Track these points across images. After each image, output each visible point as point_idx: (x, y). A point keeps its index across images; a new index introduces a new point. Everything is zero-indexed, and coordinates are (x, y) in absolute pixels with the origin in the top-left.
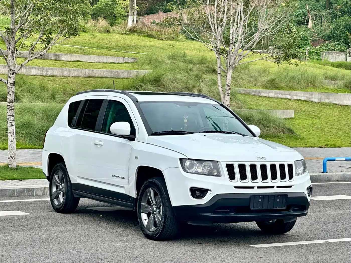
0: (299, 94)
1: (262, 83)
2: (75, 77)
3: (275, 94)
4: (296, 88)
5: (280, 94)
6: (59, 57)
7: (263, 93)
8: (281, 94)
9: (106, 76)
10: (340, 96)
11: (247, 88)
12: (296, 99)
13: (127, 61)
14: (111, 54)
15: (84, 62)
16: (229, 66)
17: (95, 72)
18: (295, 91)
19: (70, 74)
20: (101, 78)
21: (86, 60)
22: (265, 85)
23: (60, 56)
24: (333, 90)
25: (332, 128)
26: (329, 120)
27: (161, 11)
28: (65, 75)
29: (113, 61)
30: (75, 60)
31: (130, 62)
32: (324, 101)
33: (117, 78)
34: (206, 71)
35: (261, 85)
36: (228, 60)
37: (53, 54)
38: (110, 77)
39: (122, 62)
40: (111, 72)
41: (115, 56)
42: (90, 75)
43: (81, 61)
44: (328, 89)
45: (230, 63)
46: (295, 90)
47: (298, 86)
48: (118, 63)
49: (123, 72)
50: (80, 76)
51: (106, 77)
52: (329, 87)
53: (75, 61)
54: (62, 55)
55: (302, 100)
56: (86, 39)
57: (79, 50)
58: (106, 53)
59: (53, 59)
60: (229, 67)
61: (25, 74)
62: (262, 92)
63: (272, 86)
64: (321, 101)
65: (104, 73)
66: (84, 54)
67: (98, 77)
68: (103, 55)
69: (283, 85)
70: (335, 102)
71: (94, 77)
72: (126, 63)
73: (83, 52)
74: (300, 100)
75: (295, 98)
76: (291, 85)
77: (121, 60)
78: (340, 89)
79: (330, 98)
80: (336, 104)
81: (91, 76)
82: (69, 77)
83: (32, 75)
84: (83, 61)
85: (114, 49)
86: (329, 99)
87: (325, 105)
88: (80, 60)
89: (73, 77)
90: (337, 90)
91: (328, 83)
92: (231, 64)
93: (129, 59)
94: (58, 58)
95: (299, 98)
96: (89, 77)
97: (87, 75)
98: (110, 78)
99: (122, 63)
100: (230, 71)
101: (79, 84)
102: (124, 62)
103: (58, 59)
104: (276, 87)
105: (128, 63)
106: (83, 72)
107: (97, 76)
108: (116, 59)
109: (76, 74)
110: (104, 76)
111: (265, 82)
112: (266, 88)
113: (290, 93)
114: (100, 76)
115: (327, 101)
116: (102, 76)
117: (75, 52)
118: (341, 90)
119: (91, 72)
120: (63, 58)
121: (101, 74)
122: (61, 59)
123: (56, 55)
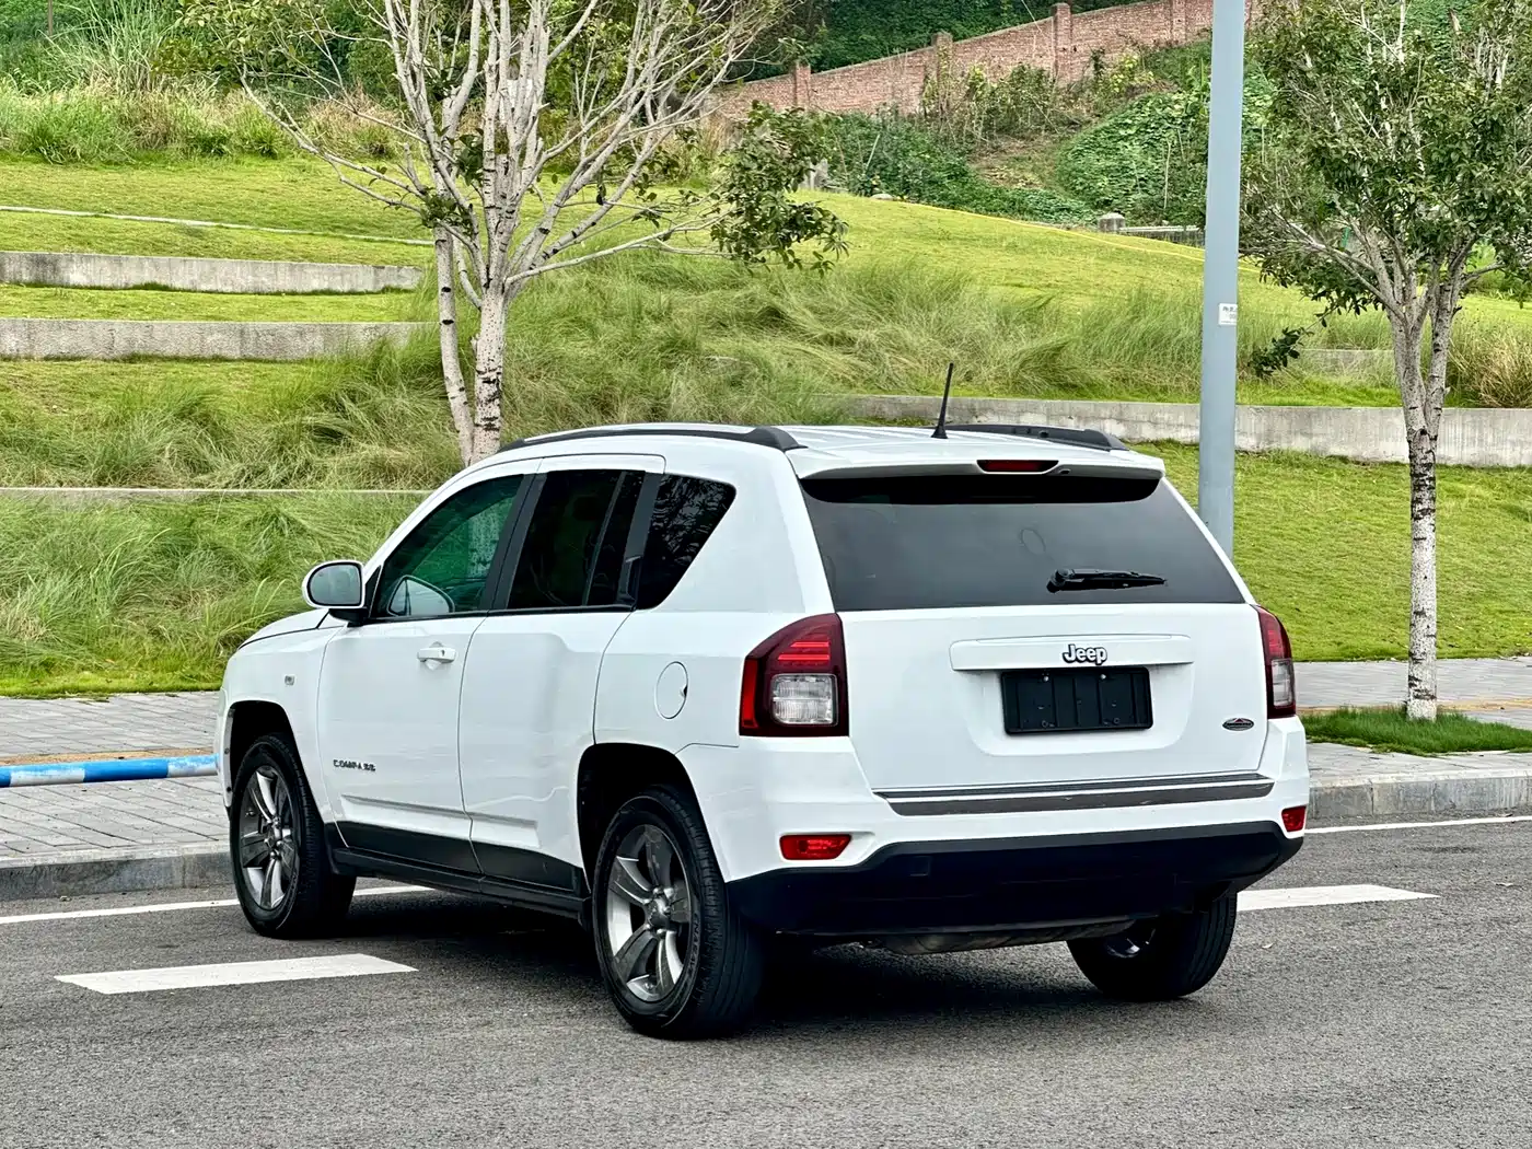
0: (1166, 416)
1: (998, 370)
2: (58, 359)
3: (1049, 416)
4: (1164, 390)
5: (1075, 419)
6: (55, 270)
7: (989, 414)
8: (1080, 418)
9: (217, 351)
10: (1365, 418)
11: (927, 393)
12: (1153, 438)
13: (394, 284)
14: (335, 252)
15: (184, 291)
16: (484, 282)
17: (158, 335)
18: (1159, 400)
19: (32, 347)
20: (193, 360)
21: (192, 282)
22: (1015, 375)
23: (63, 264)
24: (1348, 394)
25: (1279, 569)
26: (1277, 535)
27: (804, 64)
28: (8, 352)
29: (325, 286)
30: (135, 281)
31: (406, 285)
32: (1284, 446)
33: (274, 362)
34: (738, 316)
35: (996, 378)
36: (480, 256)
37: (25, 256)
38: (236, 354)
39: (370, 289)
40: (242, 332)
41: (349, 261)
42: (136, 350)
43: (165, 288)
44: (1325, 389)
45: (488, 269)
46: (1161, 395)
47: (1177, 379)
48: (352, 293)
49: (301, 333)
50: (83, 354)
51: (218, 359)
52: (1330, 380)
53: (136, 287)
54: (71, 260)
55: (1182, 441)
56: (260, 187)
57: (180, 237)
58: (311, 249)
59: (26, 277)
60: (487, 286)
62: (985, 410)
63: (1049, 380)
64: (1274, 446)
65: (209, 339)
66: (197, 255)
67: (177, 359)
68: (292, 258)
69: (1098, 374)
70: (1336, 450)
71: (157, 357)
72: (385, 290)
73: (196, 245)
74: (1170, 441)
75: (1148, 433)
76: (1143, 374)
77: (364, 279)
78: (1383, 390)
79: (1315, 430)
80: (1344, 459)
81: (142, 352)
82: (29, 358)
84: (178, 285)
85: (384, 229)
86: (1310, 435)
87: (1285, 461)
88: (163, 282)
89: (47, 359)
90: (1369, 394)
91: (1335, 362)
92: (492, 272)
93: (403, 272)
94: (49, 273)
95: (1164, 435)
96: (132, 358)
97: (121, 347)
98: (240, 360)
99: (372, 293)
100: (492, 306)
101: (61, 390)
102: (382, 285)
103: (49, 277)
104: (1067, 385)
105: (398, 290)
106: (101, 333)
107: (170, 352)
108: (342, 275)
109: (64, 342)
110: (207, 354)
111: (1017, 363)
112: (1018, 387)
113: (1121, 413)
114: (184, 352)
115: (1300, 444)
116: (196, 352)
117: (158, 247)
118: (1387, 391)
119: (139, 335)
120: (76, 275)
121: (194, 341)
122: (68, 278)
123: (40, 261)
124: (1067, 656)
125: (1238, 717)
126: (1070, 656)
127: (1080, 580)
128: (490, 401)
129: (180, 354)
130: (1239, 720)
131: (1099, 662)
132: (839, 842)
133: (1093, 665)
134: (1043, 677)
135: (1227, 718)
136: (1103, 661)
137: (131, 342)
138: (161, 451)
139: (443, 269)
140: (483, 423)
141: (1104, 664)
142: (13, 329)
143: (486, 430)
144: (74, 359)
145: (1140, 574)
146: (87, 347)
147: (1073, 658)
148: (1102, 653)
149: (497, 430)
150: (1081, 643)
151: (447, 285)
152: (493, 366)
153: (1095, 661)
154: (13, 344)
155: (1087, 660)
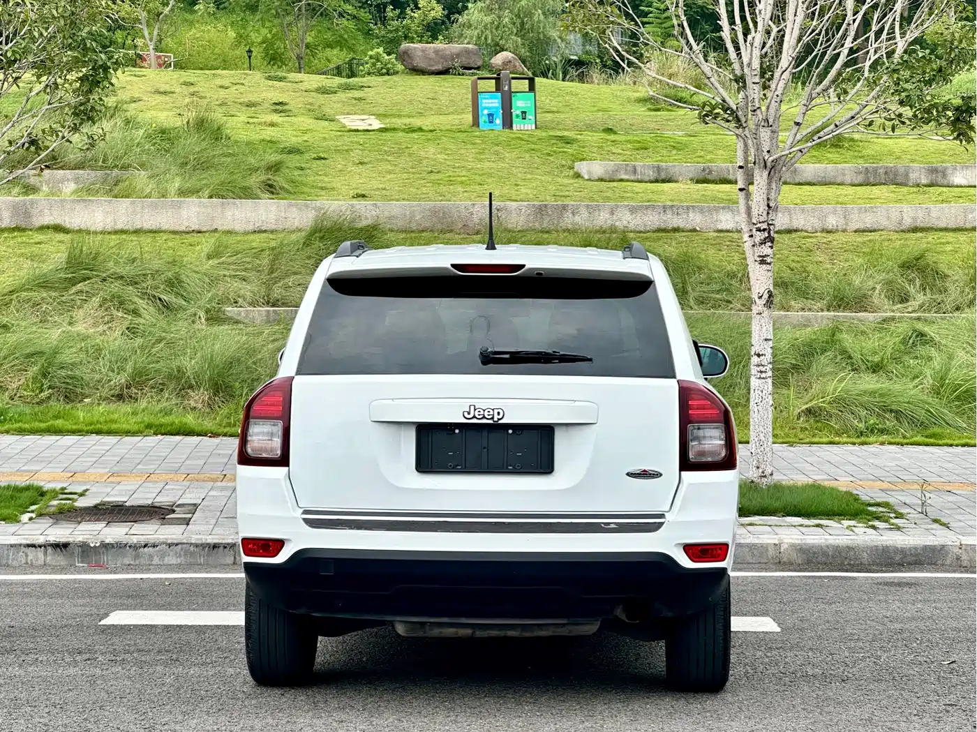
2: (863, 231)
6: (944, 175)
17: (934, 214)
19: (847, 224)
20: (957, 230)
23: (949, 171)
28: (830, 227)
37: (924, 167)
42: (918, 224)
50: (882, 228)
54: (956, 169)
59: (924, 181)
61: (698, 229)
67: (946, 230)
71: (933, 228)
81: (922, 225)
82: (844, 231)
83: (721, 231)
89: (855, 231)
94: (940, 178)
96: (915, 230)
97: (908, 222)
103: (940, 180)
106: (895, 215)
107: (943, 225)
109: (868, 221)
110: (968, 225)
114: (952, 225)
116: (961, 224)
119: (920, 214)
120: (958, 179)
121: (959, 217)
122: (953, 181)
123: (933, 171)
124: (466, 414)
125: (643, 468)
126: (469, 413)
127: (507, 356)
128: (762, 244)
129: (949, 226)
130: (645, 471)
131: (496, 419)
132: (277, 545)
133: (491, 422)
134: (454, 430)
135: (628, 470)
136: (499, 419)
137: (914, 219)
138: (874, 289)
139: (740, 153)
140: (758, 259)
141: (500, 422)
142: (835, 212)
143: (760, 264)
144: (875, 231)
145: (561, 353)
146: (884, 223)
147: (471, 416)
148: (499, 413)
149: (769, 264)
150: (481, 404)
151: (741, 164)
152: (762, 219)
153: (493, 418)
154: (834, 222)
155: (484, 417)
